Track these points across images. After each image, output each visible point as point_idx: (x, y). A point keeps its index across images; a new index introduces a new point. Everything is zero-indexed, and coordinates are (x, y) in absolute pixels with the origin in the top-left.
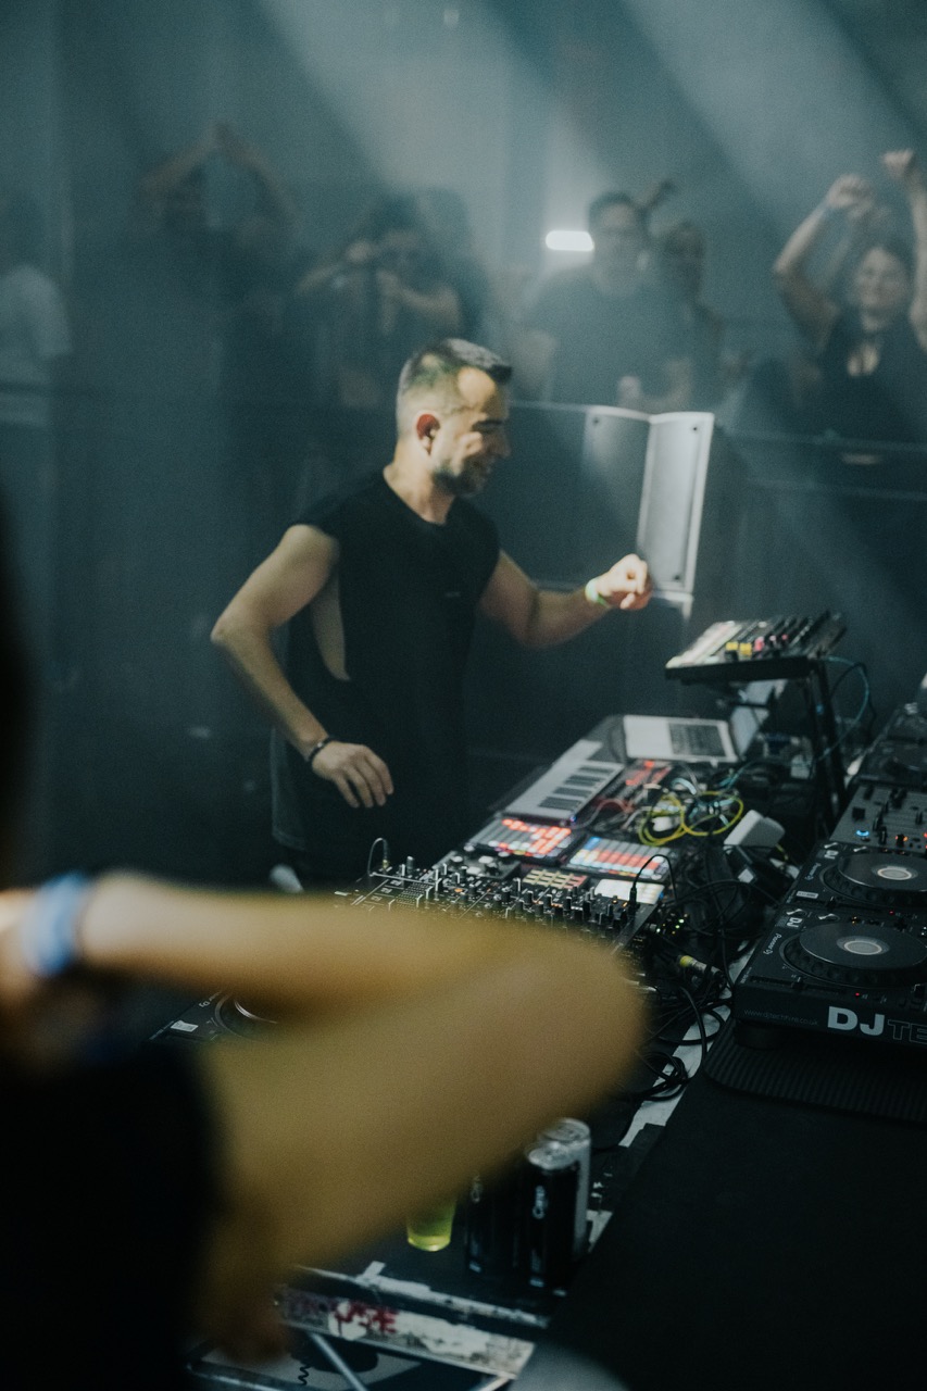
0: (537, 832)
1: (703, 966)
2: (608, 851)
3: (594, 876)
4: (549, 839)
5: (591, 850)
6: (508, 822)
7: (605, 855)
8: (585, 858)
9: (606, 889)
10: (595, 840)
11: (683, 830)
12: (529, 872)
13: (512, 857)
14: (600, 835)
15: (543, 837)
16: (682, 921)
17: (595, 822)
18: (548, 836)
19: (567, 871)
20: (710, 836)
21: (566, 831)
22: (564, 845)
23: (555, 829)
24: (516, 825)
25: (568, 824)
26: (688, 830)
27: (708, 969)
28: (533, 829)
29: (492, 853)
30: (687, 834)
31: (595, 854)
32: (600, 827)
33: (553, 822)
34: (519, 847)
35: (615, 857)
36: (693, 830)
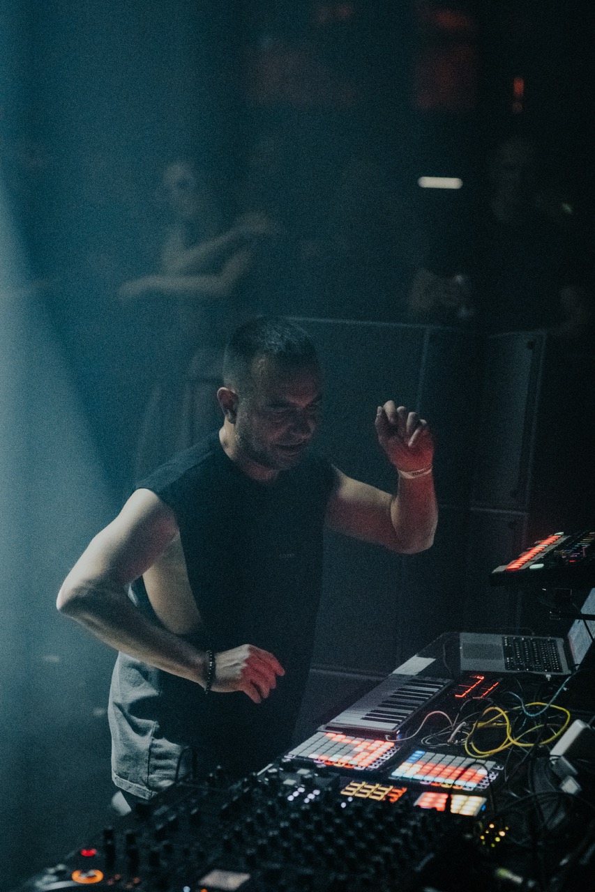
0: (360, 744)
1: (518, 880)
2: (431, 764)
3: (415, 788)
4: (372, 752)
5: (415, 762)
6: (330, 735)
7: (428, 768)
8: (406, 770)
9: (426, 801)
10: (419, 753)
11: (509, 741)
12: (348, 783)
13: (331, 768)
14: (426, 749)
15: (365, 750)
16: (502, 834)
17: (420, 736)
18: (370, 748)
19: (386, 783)
20: (536, 746)
21: (389, 744)
22: (388, 757)
23: (378, 743)
24: (340, 738)
25: (393, 736)
26: (513, 742)
27: (525, 882)
28: (356, 741)
29: (310, 764)
30: (513, 744)
31: (417, 767)
32: (425, 741)
33: (378, 735)
34: (339, 760)
35: (438, 769)
36: (518, 741)
